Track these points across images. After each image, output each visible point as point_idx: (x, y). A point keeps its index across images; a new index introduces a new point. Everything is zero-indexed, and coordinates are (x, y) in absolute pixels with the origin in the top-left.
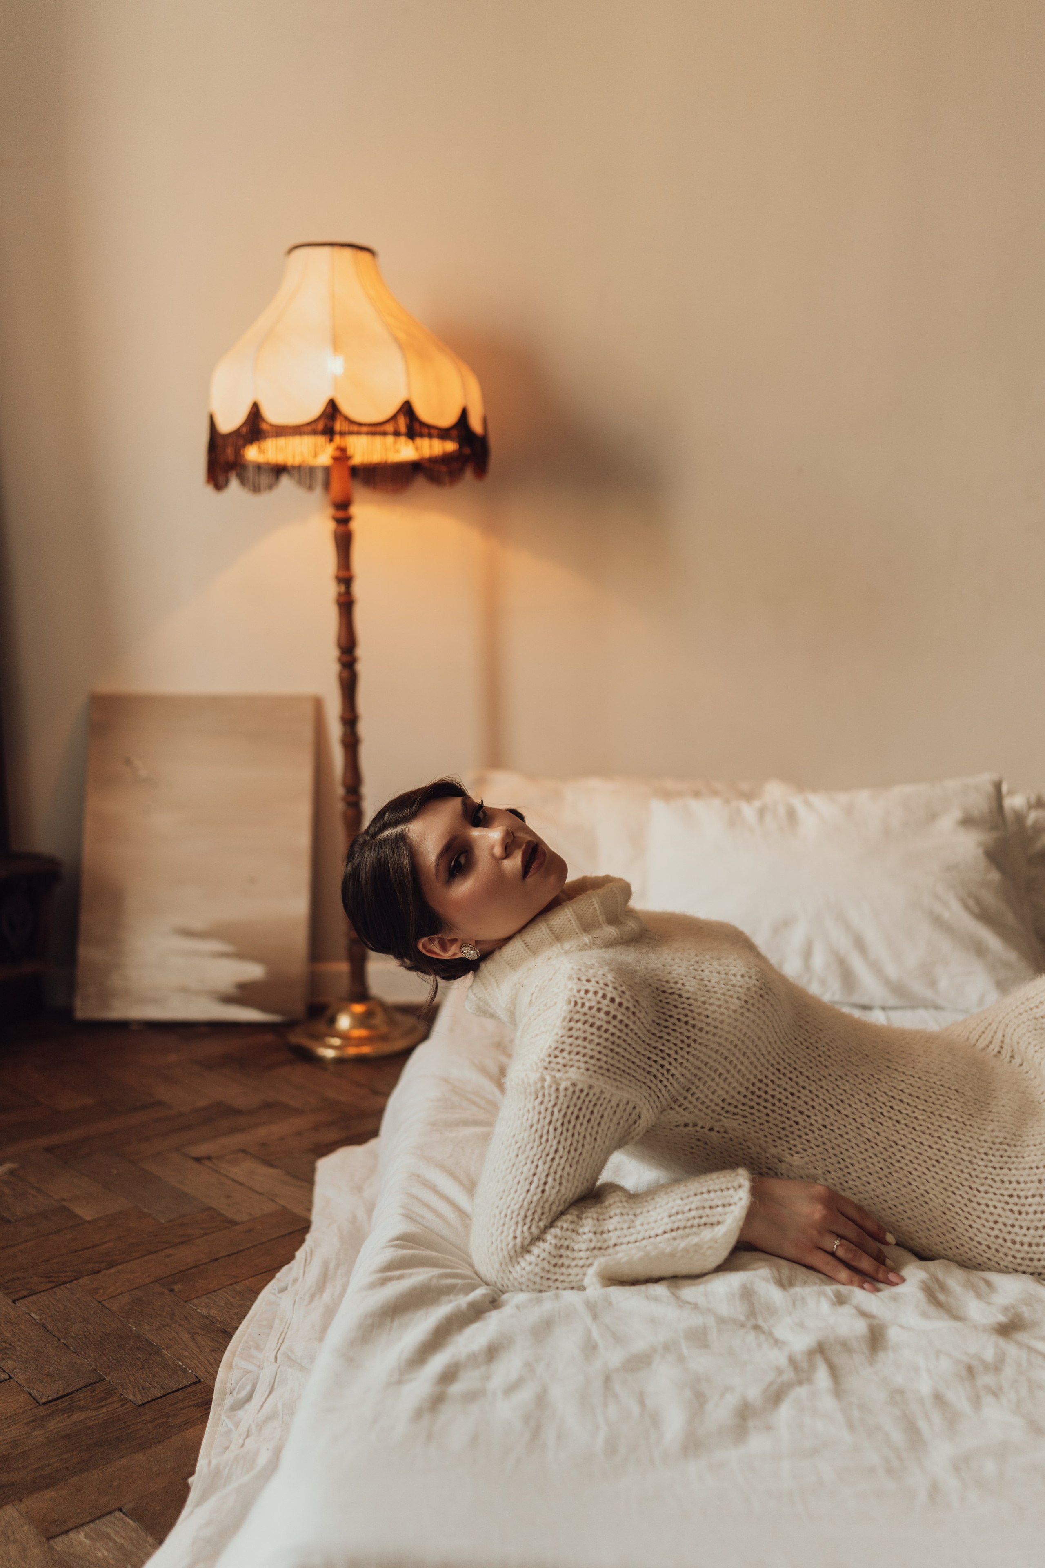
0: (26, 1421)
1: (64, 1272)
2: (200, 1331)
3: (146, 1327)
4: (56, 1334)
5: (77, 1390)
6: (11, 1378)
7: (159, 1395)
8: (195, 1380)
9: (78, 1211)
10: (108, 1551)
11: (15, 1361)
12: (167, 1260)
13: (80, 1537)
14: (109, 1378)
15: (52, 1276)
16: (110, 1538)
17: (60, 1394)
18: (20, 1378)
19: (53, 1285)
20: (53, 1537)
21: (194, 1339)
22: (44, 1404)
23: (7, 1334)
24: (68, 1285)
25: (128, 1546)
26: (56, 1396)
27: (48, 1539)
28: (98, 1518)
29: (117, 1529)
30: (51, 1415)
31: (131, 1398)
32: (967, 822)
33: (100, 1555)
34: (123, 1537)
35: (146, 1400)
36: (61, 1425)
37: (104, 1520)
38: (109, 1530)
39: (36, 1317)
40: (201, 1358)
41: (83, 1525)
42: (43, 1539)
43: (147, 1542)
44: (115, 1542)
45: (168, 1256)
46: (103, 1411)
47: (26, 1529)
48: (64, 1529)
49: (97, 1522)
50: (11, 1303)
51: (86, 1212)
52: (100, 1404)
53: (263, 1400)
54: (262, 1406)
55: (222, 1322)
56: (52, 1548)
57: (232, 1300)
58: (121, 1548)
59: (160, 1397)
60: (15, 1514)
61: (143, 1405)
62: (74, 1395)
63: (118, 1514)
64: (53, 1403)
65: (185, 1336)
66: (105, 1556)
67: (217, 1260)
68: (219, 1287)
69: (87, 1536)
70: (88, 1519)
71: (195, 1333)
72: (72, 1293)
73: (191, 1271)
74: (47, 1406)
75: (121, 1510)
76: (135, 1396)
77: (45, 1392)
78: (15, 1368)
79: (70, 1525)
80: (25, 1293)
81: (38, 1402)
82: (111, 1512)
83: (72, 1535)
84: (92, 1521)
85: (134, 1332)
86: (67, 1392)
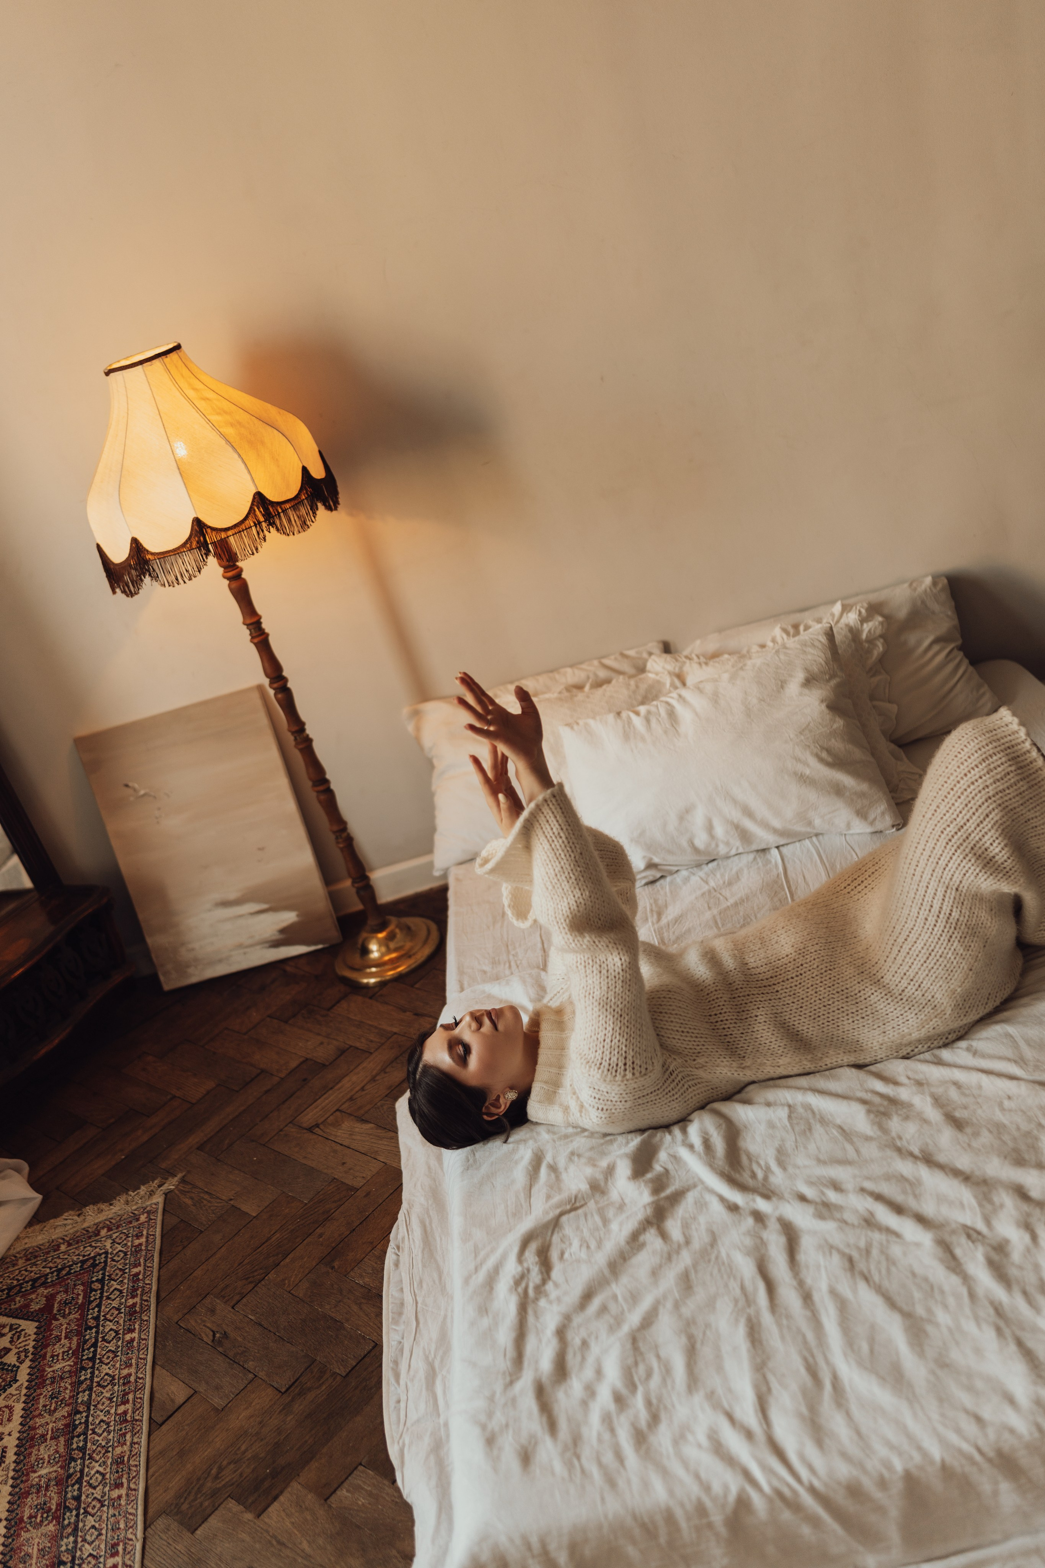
0: (279, 1410)
1: (256, 1271)
2: (363, 1301)
3: (327, 1307)
4: (272, 1329)
5: (301, 1375)
6: (256, 1376)
7: (354, 1364)
8: (373, 1344)
9: (245, 1208)
10: (364, 1499)
11: (253, 1361)
12: (321, 1239)
13: (343, 1493)
14: (318, 1358)
15: (249, 1278)
16: (363, 1488)
17: (292, 1380)
18: (262, 1374)
19: (253, 1285)
20: (328, 1498)
21: (361, 1309)
22: (285, 1392)
23: (240, 1339)
24: (263, 1282)
25: (375, 1492)
26: (290, 1383)
27: (326, 1500)
28: (350, 1475)
29: (363, 1479)
30: (293, 1400)
31: (338, 1371)
32: (809, 681)
33: (360, 1503)
34: (369, 1485)
35: (348, 1371)
36: (301, 1407)
37: (353, 1475)
38: (360, 1482)
39: (253, 1318)
40: (371, 1324)
41: (342, 1483)
42: (322, 1501)
43: (384, 1484)
44: (366, 1490)
45: (321, 1236)
46: (324, 1387)
47: (309, 1497)
48: (332, 1490)
49: (350, 1478)
50: (232, 1310)
51: (250, 1208)
52: (320, 1382)
53: (408, 1361)
54: (409, 1366)
55: (375, 1288)
56: (330, 1507)
57: (376, 1265)
58: (370, 1494)
59: (356, 1366)
60: (299, 1487)
61: (347, 1375)
62: (301, 1379)
63: (361, 1468)
64: (290, 1390)
65: (355, 1308)
66: (363, 1504)
67: (354, 1230)
68: (364, 1256)
69: (348, 1491)
70: (344, 1478)
71: (361, 1303)
72: (268, 1289)
73: (340, 1246)
74: (288, 1393)
75: (361, 1464)
76: (339, 1369)
77: (282, 1382)
78: (256, 1367)
79: (335, 1486)
80: (237, 1298)
81: (280, 1392)
82: (356, 1468)
83: (338, 1492)
84: (347, 1478)
85: (321, 1313)
86: (295, 1378)
